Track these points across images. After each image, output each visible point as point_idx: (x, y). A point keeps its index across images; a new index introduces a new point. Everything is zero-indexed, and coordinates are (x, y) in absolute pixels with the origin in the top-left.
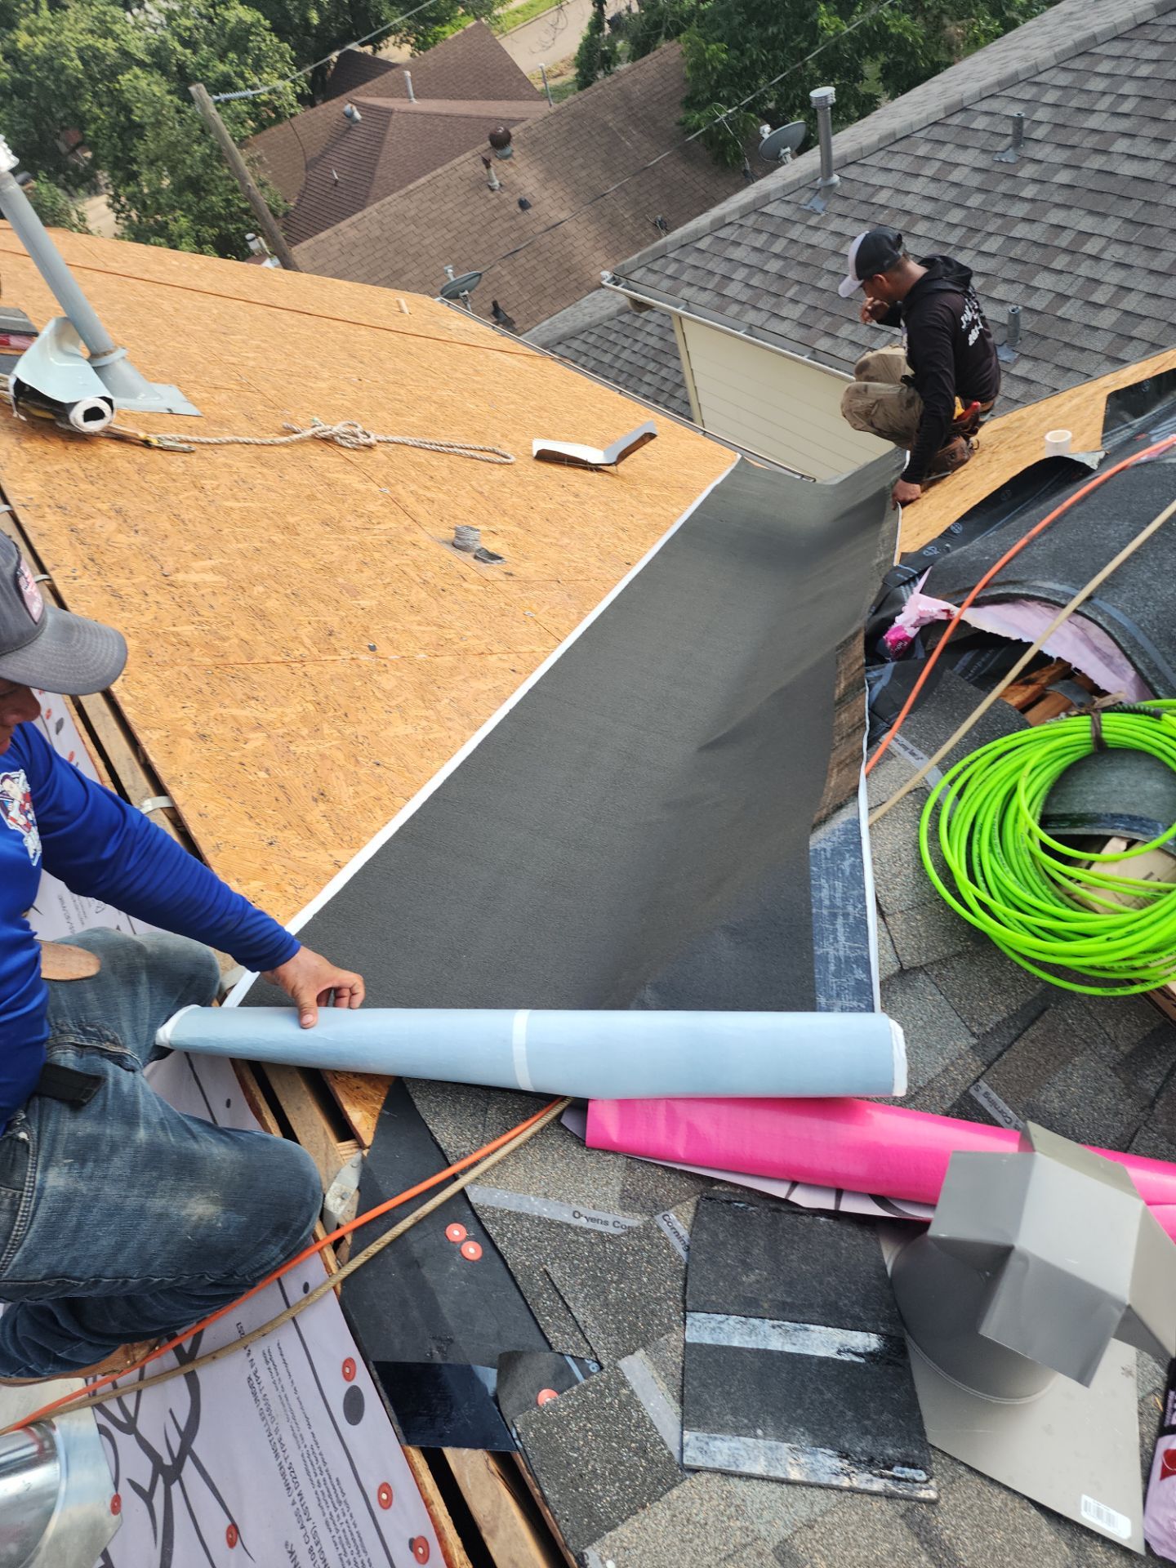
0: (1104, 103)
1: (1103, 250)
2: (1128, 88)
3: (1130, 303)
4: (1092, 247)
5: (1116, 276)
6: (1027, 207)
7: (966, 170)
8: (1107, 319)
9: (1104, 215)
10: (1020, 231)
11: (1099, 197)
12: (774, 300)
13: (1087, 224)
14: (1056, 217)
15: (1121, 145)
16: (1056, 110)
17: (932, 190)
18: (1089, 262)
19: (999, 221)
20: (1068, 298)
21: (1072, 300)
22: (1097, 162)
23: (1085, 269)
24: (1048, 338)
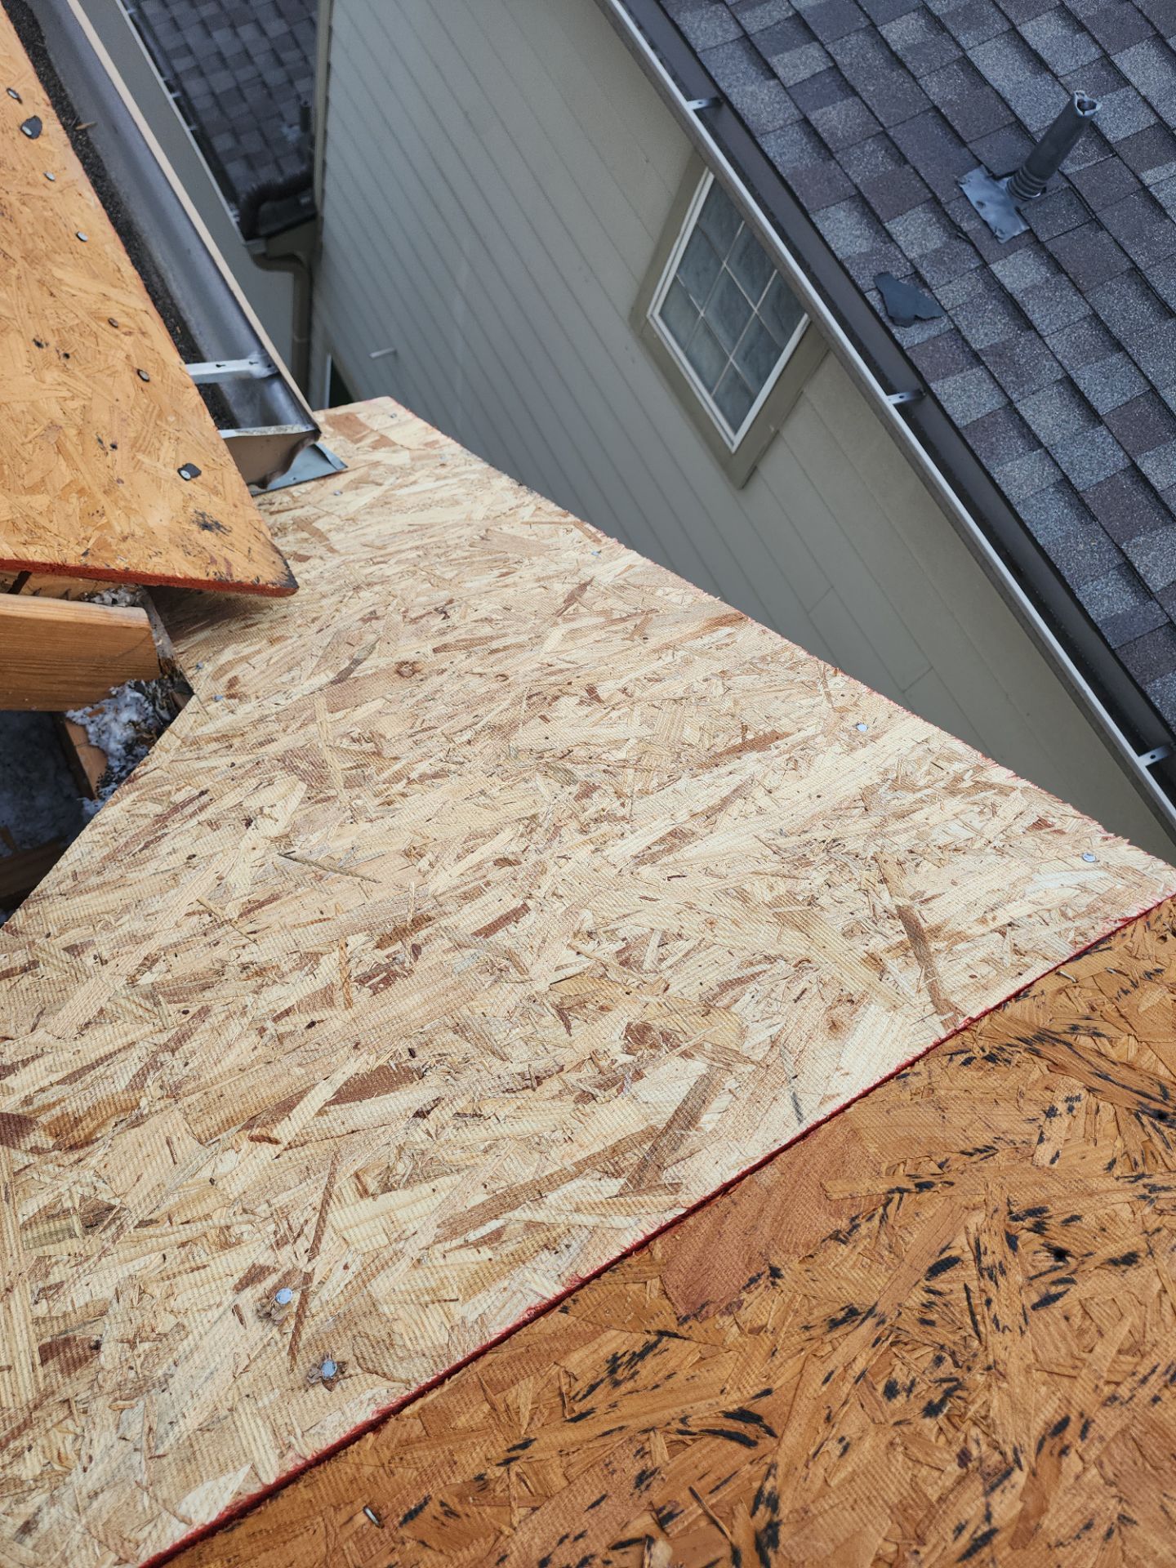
24: (1102, 227)
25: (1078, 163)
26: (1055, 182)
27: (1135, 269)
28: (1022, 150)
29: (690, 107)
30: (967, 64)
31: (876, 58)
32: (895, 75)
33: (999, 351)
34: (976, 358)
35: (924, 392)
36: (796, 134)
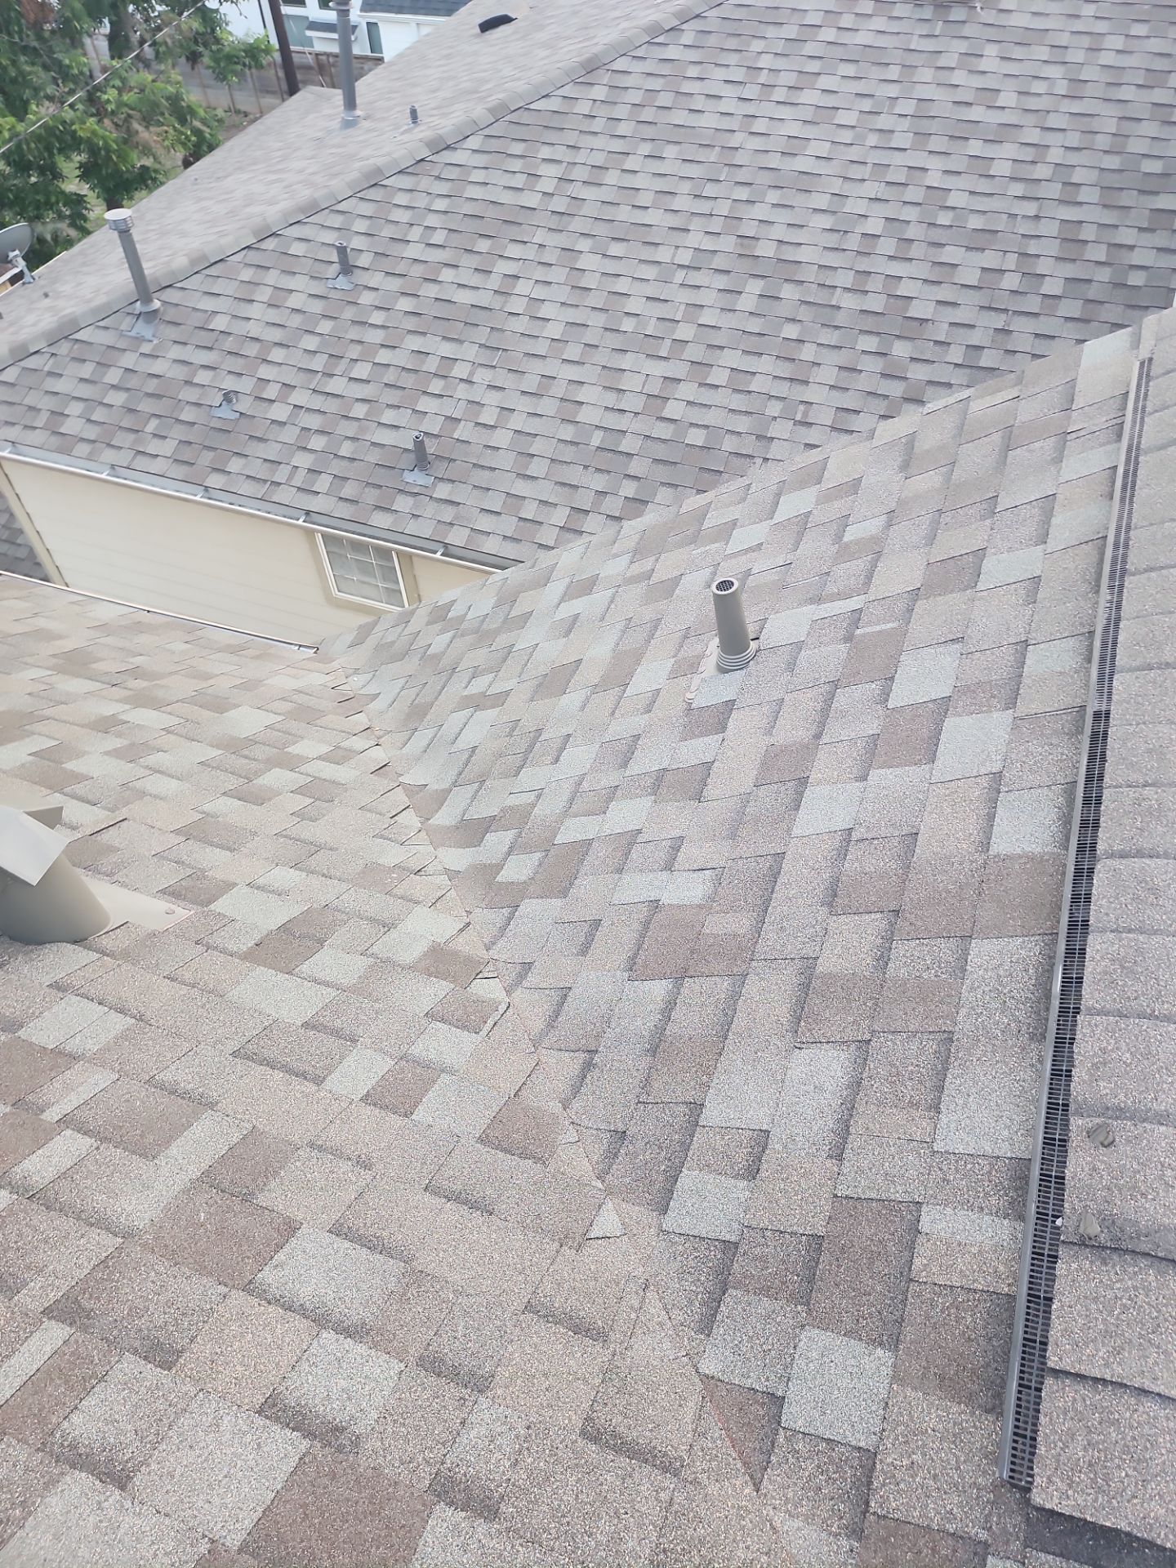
0: (415, 234)
1: (472, 373)
2: (432, 220)
3: (517, 422)
4: (461, 370)
5: (492, 399)
6: (381, 333)
7: (303, 297)
8: (502, 438)
9: (460, 342)
10: (383, 356)
11: (446, 323)
12: (132, 436)
13: (447, 349)
14: (414, 343)
15: (447, 275)
16: (370, 238)
17: (273, 315)
18: (463, 385)
19: (359, 348)
20: (459, 420)
21: (463, 423)
22: (431, 291)
23: (462, 391)
24: (455, 460)
25: (431, 447)
26: (430, 458)
27: (474, 464)
28: (412, 456)
29: (300, 522)
30: (373, 444)
31: (345, 463)
32: (356, 464)
33: (456, 517)
34: (451, 524)
35: (446, 545)
36: (341, 504)
